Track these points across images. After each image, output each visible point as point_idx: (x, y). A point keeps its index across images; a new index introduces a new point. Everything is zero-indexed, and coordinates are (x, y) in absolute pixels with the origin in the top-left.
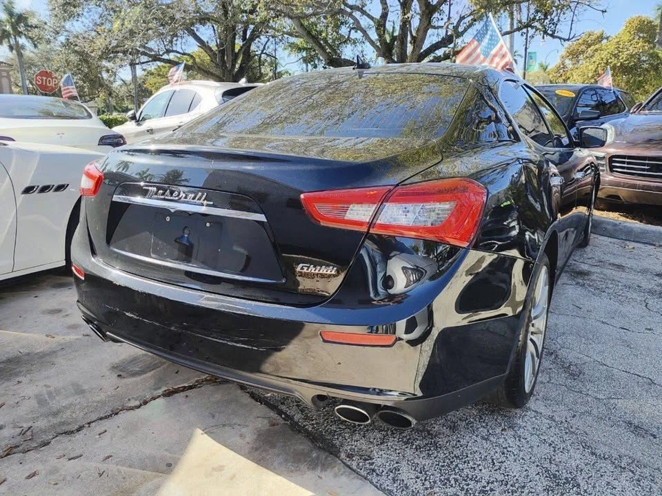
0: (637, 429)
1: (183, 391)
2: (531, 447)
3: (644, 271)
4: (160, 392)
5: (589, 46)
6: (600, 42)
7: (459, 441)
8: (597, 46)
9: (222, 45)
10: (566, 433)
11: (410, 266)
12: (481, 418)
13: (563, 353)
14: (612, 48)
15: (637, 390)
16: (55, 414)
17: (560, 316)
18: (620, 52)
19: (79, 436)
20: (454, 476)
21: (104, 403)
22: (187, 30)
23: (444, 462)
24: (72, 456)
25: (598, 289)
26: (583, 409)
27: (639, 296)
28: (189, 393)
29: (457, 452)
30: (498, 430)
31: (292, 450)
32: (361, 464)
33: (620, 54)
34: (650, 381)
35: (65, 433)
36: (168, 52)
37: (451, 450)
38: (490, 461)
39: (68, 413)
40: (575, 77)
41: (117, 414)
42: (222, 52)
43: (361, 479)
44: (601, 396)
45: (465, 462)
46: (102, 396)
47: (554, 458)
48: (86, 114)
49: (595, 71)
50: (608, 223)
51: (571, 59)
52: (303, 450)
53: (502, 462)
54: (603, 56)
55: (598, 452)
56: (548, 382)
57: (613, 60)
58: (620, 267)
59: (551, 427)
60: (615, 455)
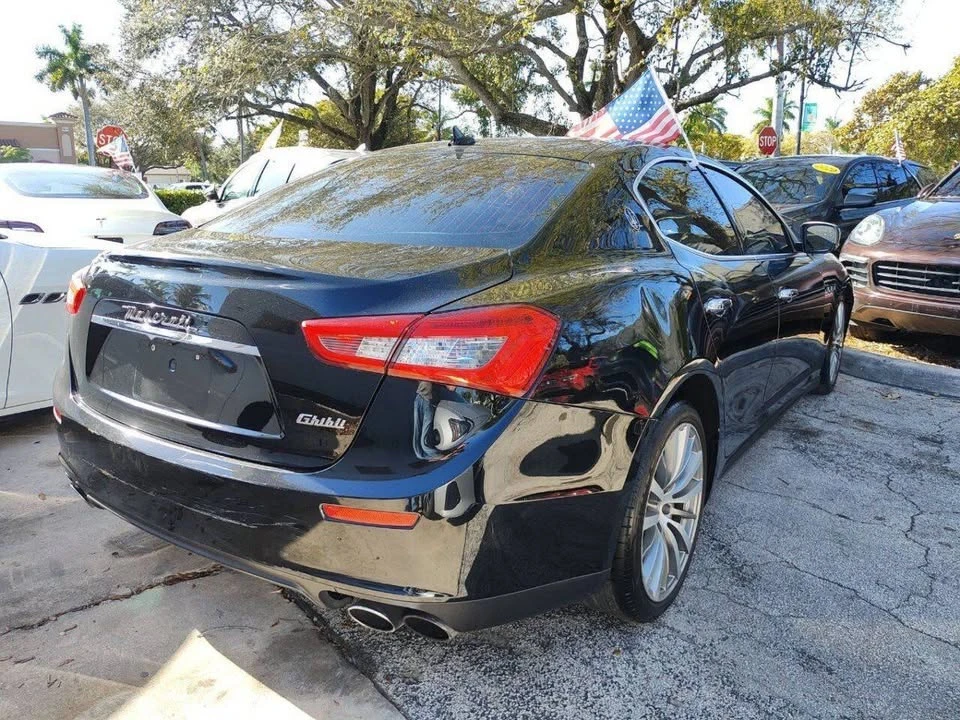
0: (808, 660)
1: (190, 579)
2: (648, 679)
3: (902, 433)
4: (162, 578)
5: (900, 94)
6: (917, 87)
7: (548, 664)
8: (911, 94)
9: (356, 91)
10: (705, 662)
11: (457, 418)
12: (590, 633)
13: (739, 547)
14: (934, 97)
15: (832, 605)
16: (15, 602)
17: (754, 495)
18: (946, 102)
19: (38, 632)
20: (524, 712)
21: (83, 589)
22: (308, 70)
23: (517, 692)
24: (21, 658)
25: (825, 456)
26: (740, 628)
27: (881, 469)
28: (197, 582)
29: (541, 679)
30: (608, 653)
31: (310, 666)
32: (400, 689)
33: (947, 105)
34: (853, 593)
35: (21, 628)
36: (279, 101)
37: (532, 675)
38: (583, 694)
39: (34, 601)
40: (876, 139)
41: (97, 604)
42: (357, 102)
43: (391, 709)
44: (775, 612)
45: (547, 693)
46: (85, 580)
47: (675, 695)
48: (141, 192)
49: (908, 131)
50: (868, 360)
51: (871, 114)
52: (326, 665)
53: (599, 697)
54: (920, 109)
55: (742, 691)
56: (703, 588)
57: (936, 115)
58: (869, 425)
59: (686, 652)
60: (765, 695)
